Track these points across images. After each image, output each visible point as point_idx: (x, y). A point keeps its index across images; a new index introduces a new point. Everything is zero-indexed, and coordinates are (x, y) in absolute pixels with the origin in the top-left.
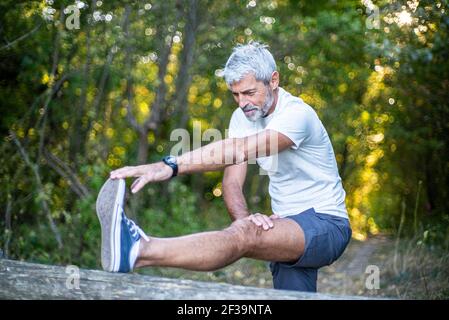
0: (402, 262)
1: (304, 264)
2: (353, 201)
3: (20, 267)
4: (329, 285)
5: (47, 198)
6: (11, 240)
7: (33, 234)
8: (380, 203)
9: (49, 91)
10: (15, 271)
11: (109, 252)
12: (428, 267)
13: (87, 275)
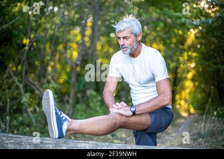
0: (205, 127)
1: (150, 131)
2: (181, 96)
3: (10, 137)
4: (169, 140)
7: (20, 119)
8: (195, 97)
10: (7, 139)
12: (218, 129)
13: (43, 140)
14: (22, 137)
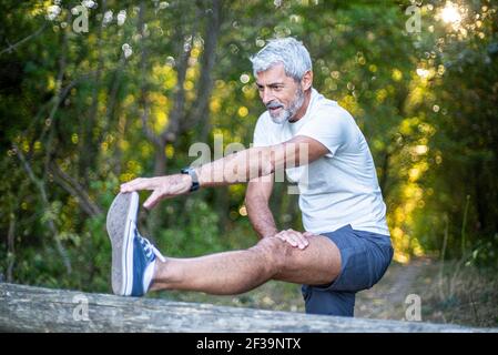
0: (449, 286)
1: (339, 287)
2: (395, 219)
3: (21, 291)
4: (368, 312)
5: (54, 217)
6: (15, 265)
7: (38, 258)
9: (56, 99)
10: (15, 296)
11: (120, 274)
12: (478, 291)
13: (95, 299)
14: (49, 290)
